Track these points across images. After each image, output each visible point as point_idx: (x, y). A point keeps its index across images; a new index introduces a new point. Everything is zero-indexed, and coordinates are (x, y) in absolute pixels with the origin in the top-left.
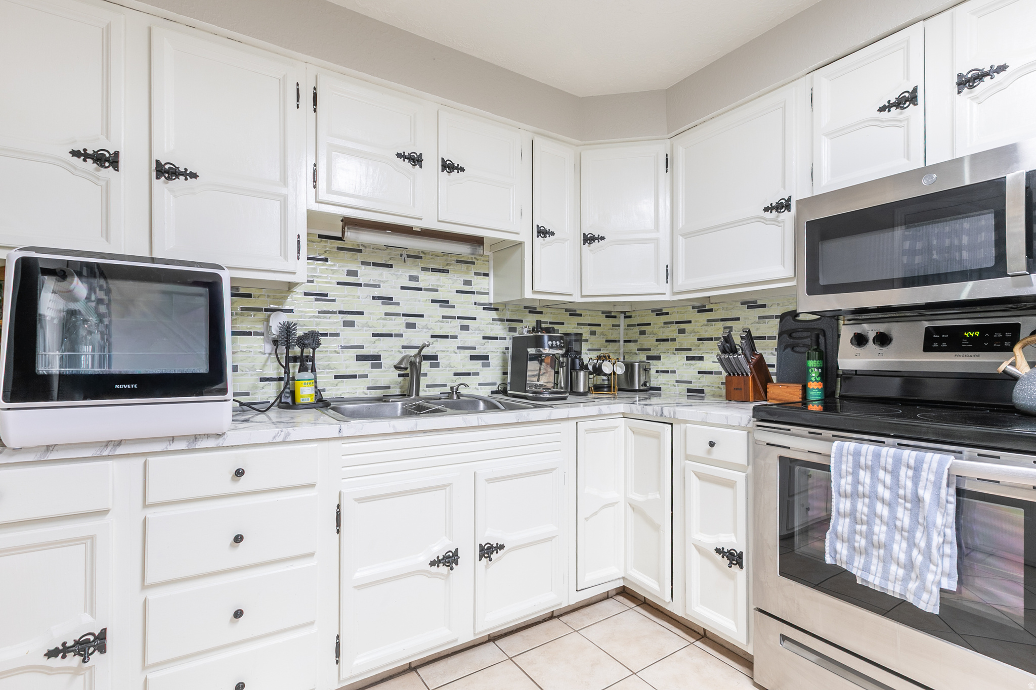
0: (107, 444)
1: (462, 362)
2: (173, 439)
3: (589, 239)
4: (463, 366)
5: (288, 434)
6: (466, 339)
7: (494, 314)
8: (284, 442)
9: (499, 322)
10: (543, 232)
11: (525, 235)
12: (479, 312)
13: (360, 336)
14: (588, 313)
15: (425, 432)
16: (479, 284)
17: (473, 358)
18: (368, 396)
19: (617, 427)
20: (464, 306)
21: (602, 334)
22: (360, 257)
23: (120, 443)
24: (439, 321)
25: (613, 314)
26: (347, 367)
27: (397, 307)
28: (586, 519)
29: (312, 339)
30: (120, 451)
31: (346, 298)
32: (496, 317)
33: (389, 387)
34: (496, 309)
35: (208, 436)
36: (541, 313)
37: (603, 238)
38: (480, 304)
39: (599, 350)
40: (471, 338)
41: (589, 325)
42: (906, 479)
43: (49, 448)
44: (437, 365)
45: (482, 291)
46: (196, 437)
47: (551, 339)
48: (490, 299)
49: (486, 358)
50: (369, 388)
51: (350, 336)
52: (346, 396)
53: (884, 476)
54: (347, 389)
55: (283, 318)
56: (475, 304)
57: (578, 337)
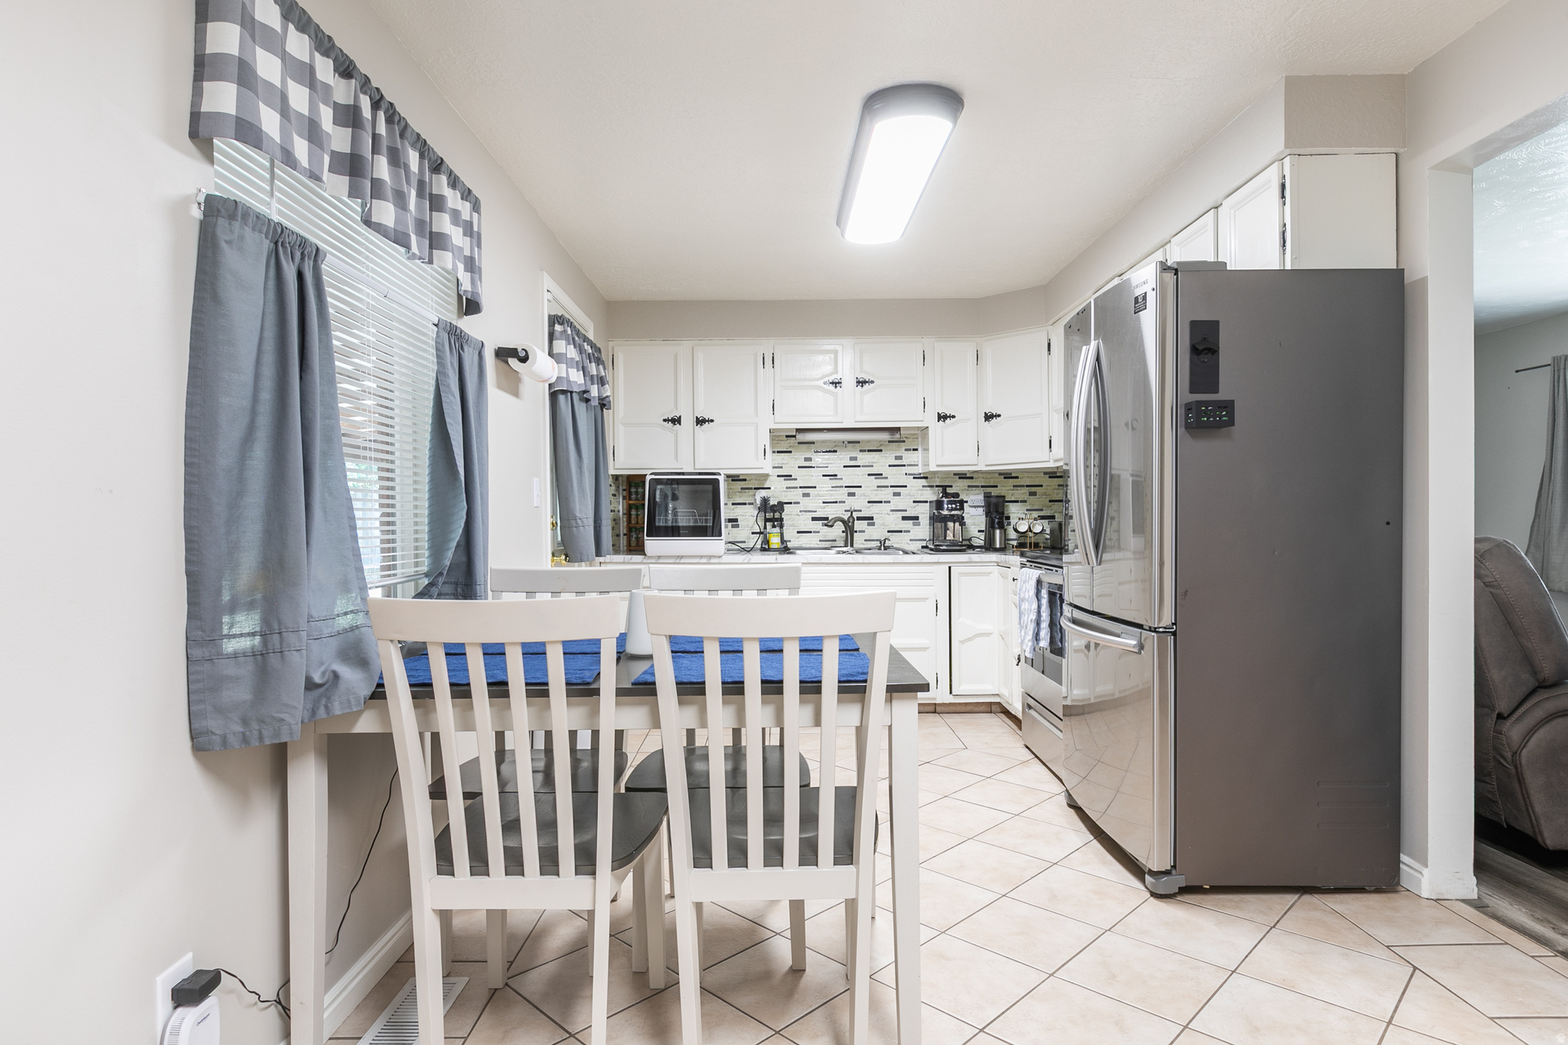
1: (895, 521)
2: (701, 557)
3: (988, 417)
4: (896, 525)
5: (750, 559)
6: (897, 503)
7: (924, 482)
9: (929, 489)
10: (942, 417)
11: (930, 420)
12: (910, 481)
13: (814, 504)
14: (1026, 475)
15: (828, 564)
16: (909, 457)
17: (904, 518)
20: (896, 476)
22: (813, 448)
23: (682, 557)
24: (874, 490)
25: (1058, 474)
26: (805, 526)
27: (841, 481)
28: (960, 642)
29: (780, 506)
30: (682, 561)
31: (803, 478)
32: (926, 484)
33: (835, 541)
34: (926, 478)
36: (972, 478)
37: (999, 416)
38: (909, 475)
40: (904, 502)
41: (1028, 486)
43: (659, 557)
44: (873, 524)
45: (912, 463)
46: (710, 557)
48: (919, 470)
49: (917, 518)
50: (820, 541)
51: (806, 504)
52: (804, 546)
54: (805, 541)
55: (763, 493)
56: (906, 474)
57: (1001, 500)
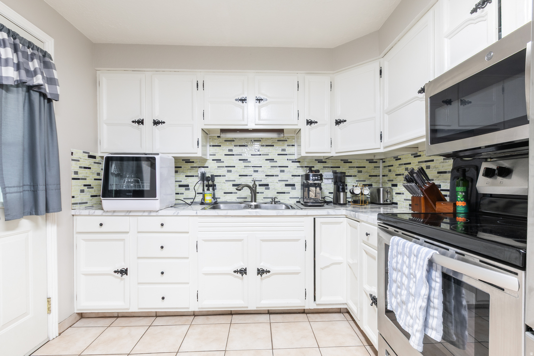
0: (128, 211)
1: (281, 187)
2: (144, 211)
3: (338, 122)
4: (282, 189)
5: (178, 213)
6: (283, 176)
7: (298, 164)
8: (177, 216)
9: (301, 168)
10: (310, 122)
11: (302, 125)
12: (290, 164)
13: (234, 176)
14: (356, 161)
16: (289, 150)
17: (287, 185)
18: (238, 201)
19: (342, 222)
20: (282, 161)
21: (367, 172)
22: (233, 143)
23: (130, 211)
24: (269, 169)
25: (374, 161)
26: (229, 189)
27: (250, 163)
28: (321, 268)
29: (212, 178)
30: (131, 214)
31: (228, 161)
32: (299, 165)
33: (246, 198)
34: (299, 162)
35: (154, 211)
36: (325, 162)
37: (345, 121)
38: (290, 160)
39: (365, 181)
40: (286, 176)
41: (357, 167)
42: (413, 263)
43: (114, 212)
44: (268, 189)
45: (291, 153)
46: (151, 211)
47: (314, 176)
48: (295, 157)
49: (294, 185)
50: (238, 198)
51: (230, 176)
52: (228, 201)
53: (406, 259)
54: (229, 198)
55: (203, 170)
56: (288, 160)
57: (343, 175)
